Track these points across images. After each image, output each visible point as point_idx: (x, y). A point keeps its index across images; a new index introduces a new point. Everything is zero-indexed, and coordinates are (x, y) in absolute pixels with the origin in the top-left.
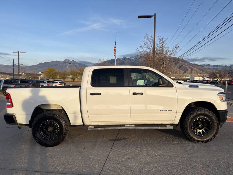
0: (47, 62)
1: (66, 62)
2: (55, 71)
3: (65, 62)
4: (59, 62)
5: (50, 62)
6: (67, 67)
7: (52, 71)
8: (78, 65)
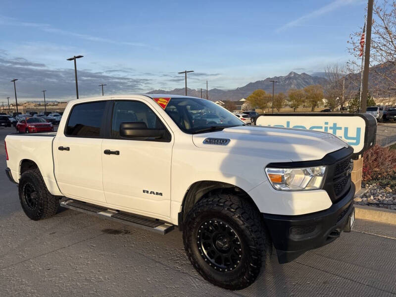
0: (259, 81)
1: (292, 77)
2: (265, 95)
3: (289, 78)
4: (278, 78)
5: (263, 80)
6: (293, 86)
7: (260, 96)
8: (312, 81)
